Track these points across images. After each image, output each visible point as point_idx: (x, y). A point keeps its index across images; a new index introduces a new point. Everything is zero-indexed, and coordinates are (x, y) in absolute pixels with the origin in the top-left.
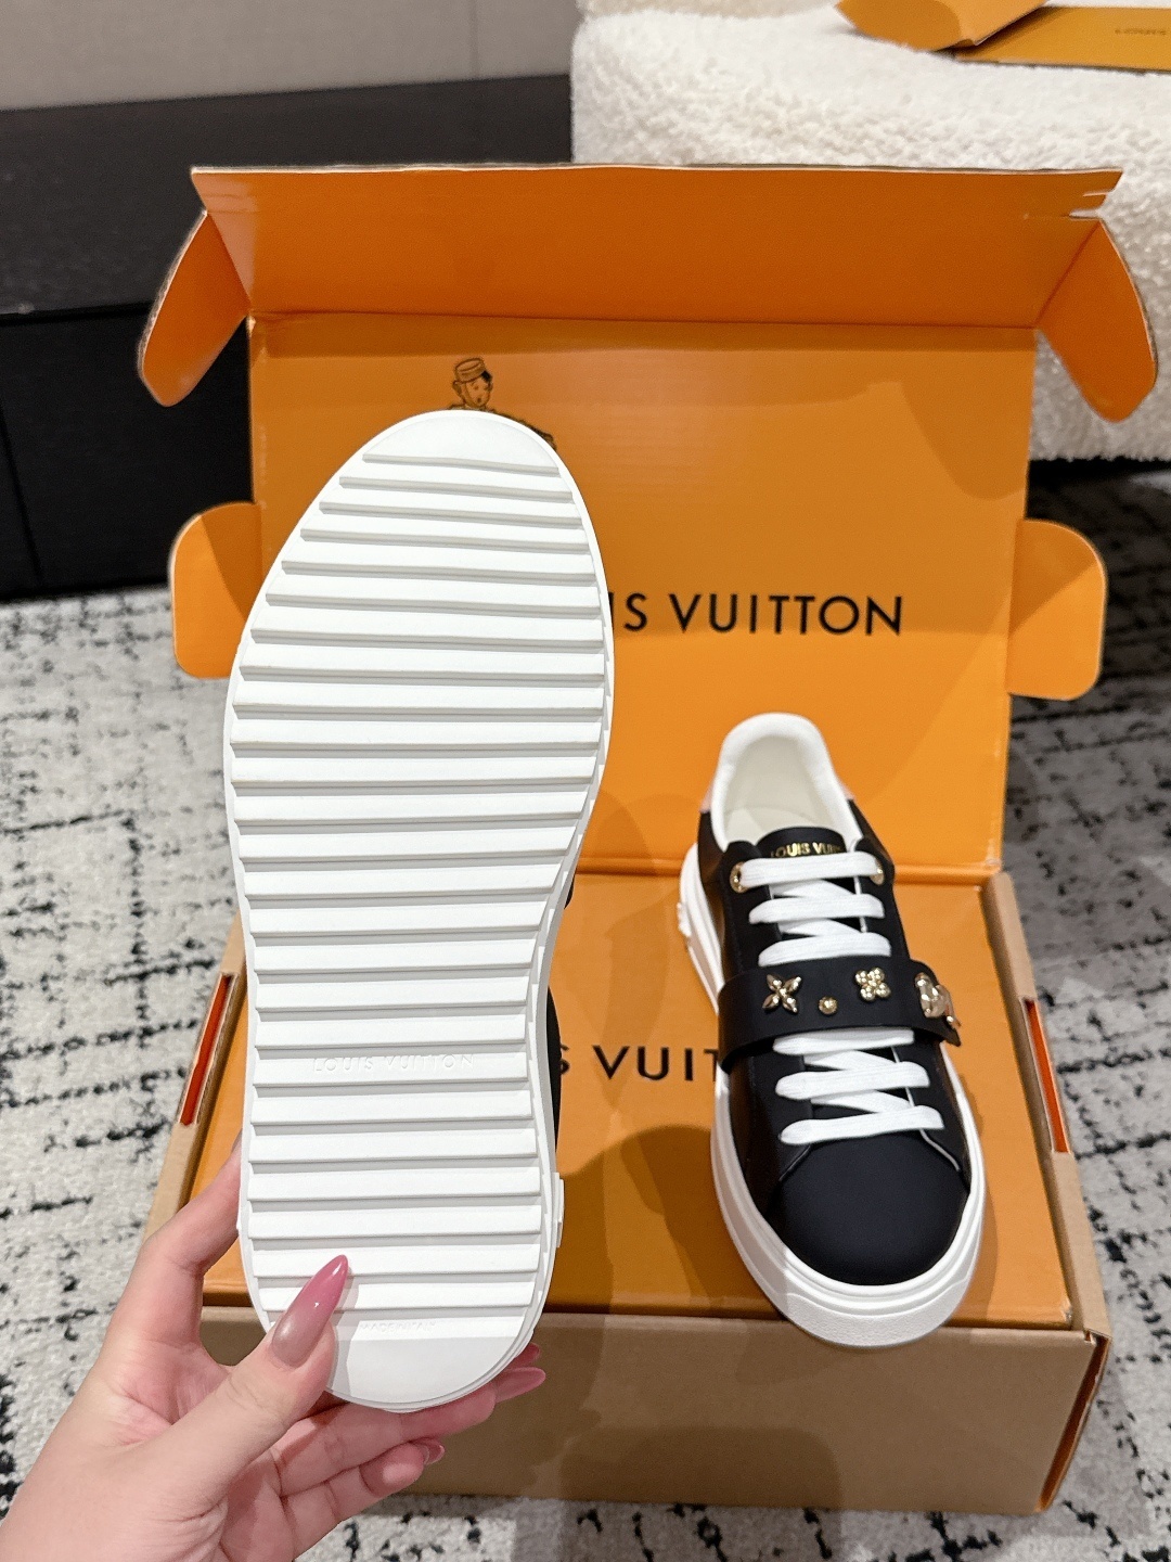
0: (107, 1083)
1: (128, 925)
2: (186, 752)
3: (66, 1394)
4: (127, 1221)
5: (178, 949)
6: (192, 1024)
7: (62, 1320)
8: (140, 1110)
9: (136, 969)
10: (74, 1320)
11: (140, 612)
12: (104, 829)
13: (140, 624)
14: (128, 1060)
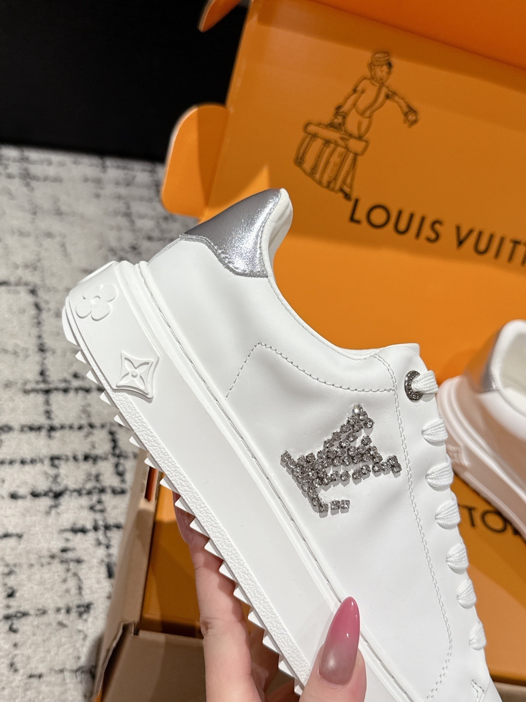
0: (28, 460)
1: (36, 357)
2: (65, 253)
3: (12, 670)
4: (46, 553)
5: (69, 377)
6: (80, 428)
7: (7, 618)
8: (51, 479)
9: (42, 386)
10: (15, 618)
11: (34, 162)
12: (19, 292)
13: (35, 170)
14: (41, 445)
